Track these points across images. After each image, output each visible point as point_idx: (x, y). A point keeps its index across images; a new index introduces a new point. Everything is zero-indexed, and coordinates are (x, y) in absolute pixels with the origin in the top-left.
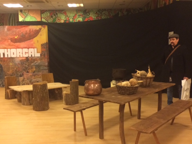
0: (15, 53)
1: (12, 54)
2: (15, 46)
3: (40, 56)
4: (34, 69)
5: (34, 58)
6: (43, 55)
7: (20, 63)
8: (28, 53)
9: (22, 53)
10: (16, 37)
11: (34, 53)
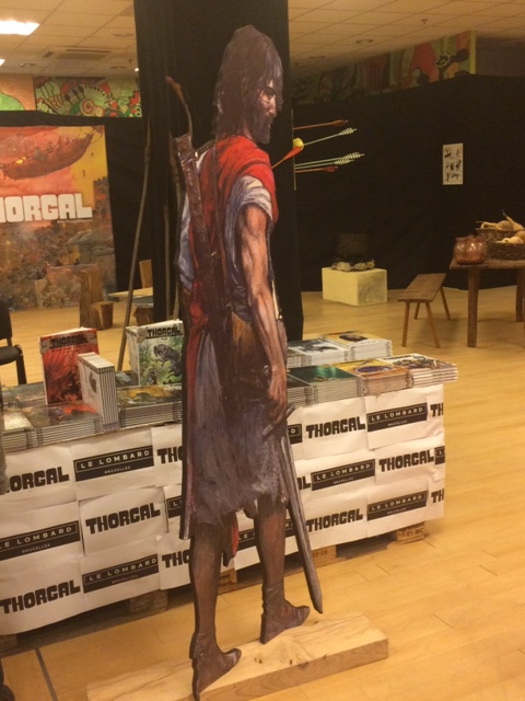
0: (19, 210)
1: (10, 212)
2: (17, 187)
3: (91, 216)
4: (77, 255)
5: (75, 222)
6: (99, 211)
7: (35, 239)
8: (57, 207)
9: (40, 209)
10: (20, 162)
11: (75, 206)
